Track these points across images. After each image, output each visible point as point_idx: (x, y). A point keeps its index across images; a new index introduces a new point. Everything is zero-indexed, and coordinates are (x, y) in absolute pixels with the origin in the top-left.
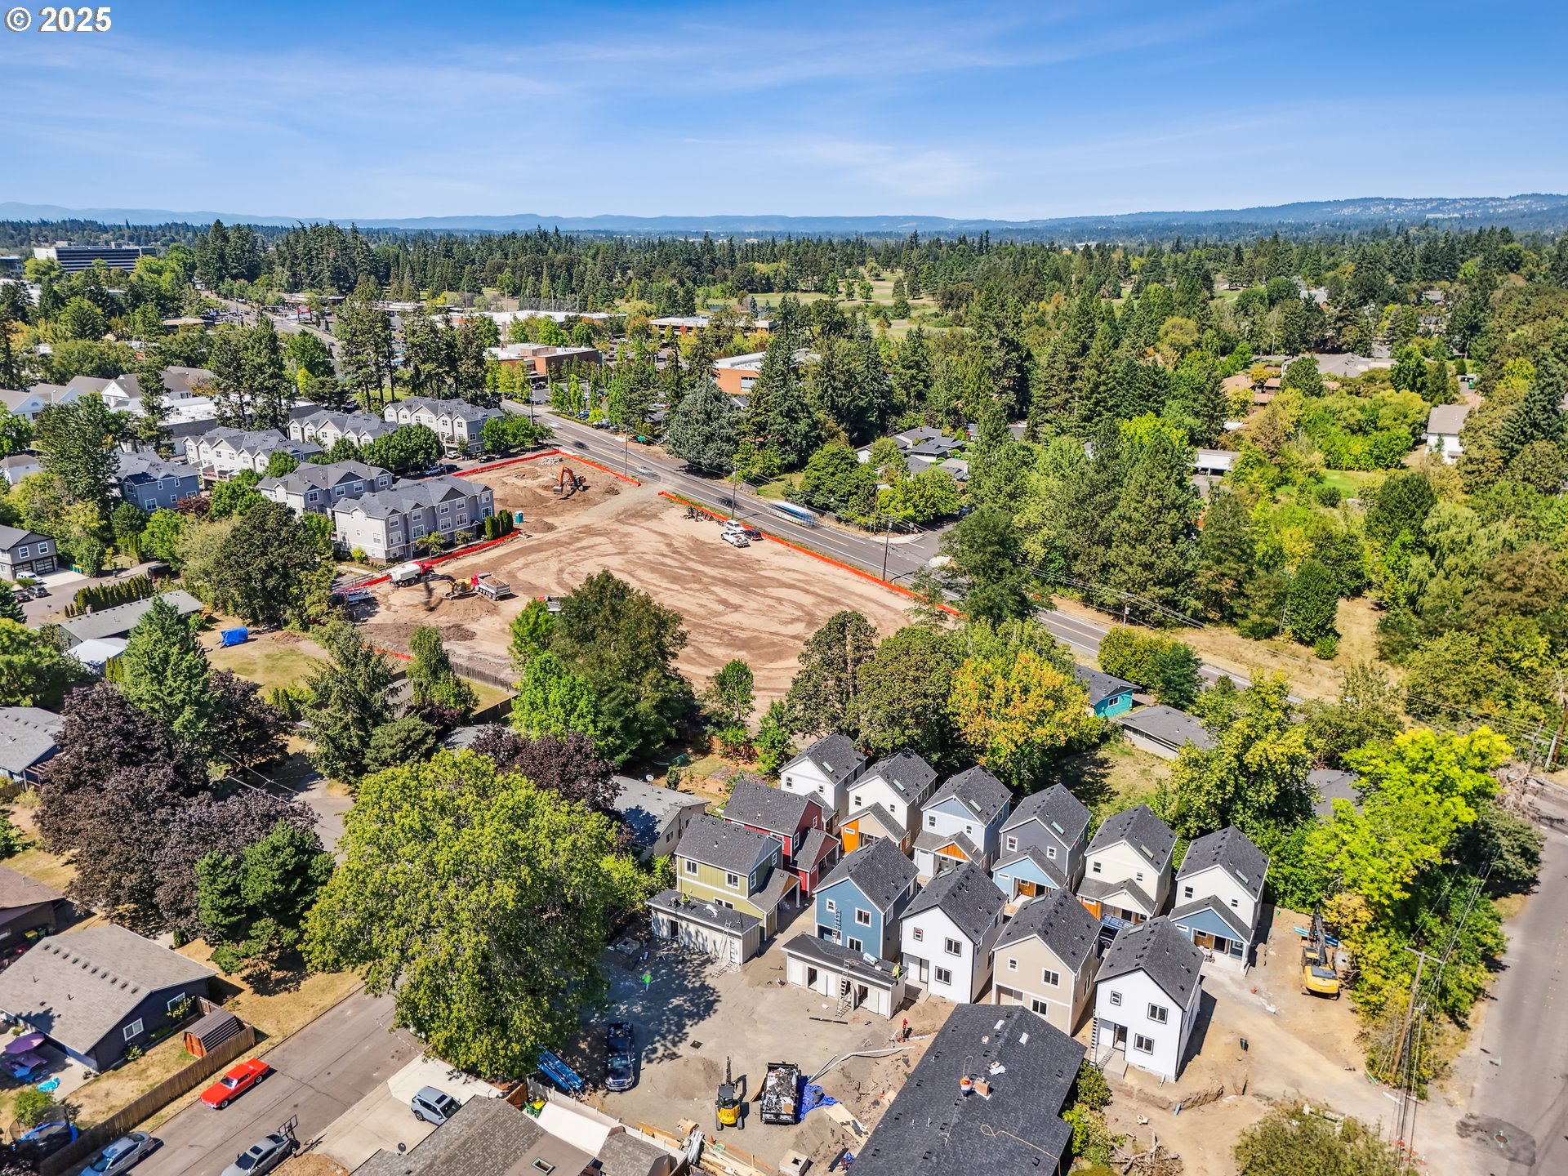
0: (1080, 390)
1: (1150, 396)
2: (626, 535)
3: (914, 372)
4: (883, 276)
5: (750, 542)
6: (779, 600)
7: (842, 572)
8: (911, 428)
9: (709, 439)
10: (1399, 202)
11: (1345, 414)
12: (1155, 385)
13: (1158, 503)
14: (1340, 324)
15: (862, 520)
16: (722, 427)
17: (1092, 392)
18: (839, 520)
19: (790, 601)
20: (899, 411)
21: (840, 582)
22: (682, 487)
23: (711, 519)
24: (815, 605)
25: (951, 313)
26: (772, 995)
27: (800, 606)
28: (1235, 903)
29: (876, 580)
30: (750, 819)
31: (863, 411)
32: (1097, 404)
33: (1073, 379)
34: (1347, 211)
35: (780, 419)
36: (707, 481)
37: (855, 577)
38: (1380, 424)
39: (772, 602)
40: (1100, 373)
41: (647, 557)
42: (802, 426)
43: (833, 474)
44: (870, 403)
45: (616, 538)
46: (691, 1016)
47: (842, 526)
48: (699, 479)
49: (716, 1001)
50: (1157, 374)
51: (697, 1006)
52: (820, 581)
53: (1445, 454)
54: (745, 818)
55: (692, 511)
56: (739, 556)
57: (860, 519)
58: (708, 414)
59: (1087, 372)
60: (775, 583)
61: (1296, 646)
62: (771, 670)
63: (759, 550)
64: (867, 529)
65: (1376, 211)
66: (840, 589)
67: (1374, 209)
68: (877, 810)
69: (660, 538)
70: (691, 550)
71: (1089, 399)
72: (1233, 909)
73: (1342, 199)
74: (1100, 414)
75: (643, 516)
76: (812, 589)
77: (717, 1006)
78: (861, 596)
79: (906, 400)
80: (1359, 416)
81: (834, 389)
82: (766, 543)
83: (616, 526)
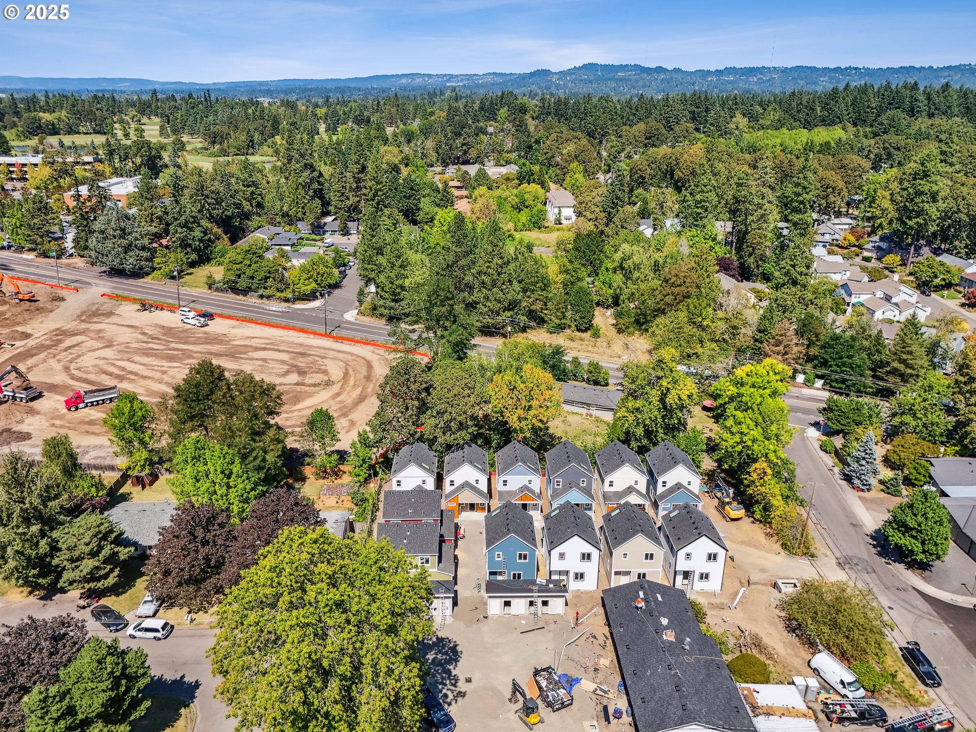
0: (365, 195)
1: (410, 196)
2: (100, 331)
3: (253, 188)
4: (143, 121)
5: (209, 322)
6: (264, 360)
7: (291, 333)
8: (259, 227)
9: (127, 249)
10: (430, 76)
11: (510, 199)
12: (412, 189)
13: (500, 262)
14: (464, 148)
15: (283, 295)
16: (136, 239)
17: (374, 196)
18: (262, 297)
19: (273, 360)
20: (246, 216)
21: (298, 341)
22: (114, 288)
23: (162, 309)
24: (291, 359)
25: (217, 147)
26: (485, 627)
27: (283, 362)
28: (689, 483)
29: (321, 335)
30: (405, 516)
31: (229, 218)
32: (378, 204)
33: (358, 188)
34: (404, 81)
35: (179, 230)
36: (131, 281)
37: (305, 335)
38: (526, 204)
39: (261, 363)
40: (378, 183)
41: (133, 345)
42: (197, 233)
43: (250, 265)
44: (233, 213)
45: (92, 335)
46: (449, 662)
47: (265, 301)
48: (125, 281)
49: (456, 646)
50: (412, 182)
51: (446, 653)
52: (283, 342)
53: (562, 218)
54: (401, 516)
55: (143, 305)
56: (205, 333)
57: (279, 294)
58: (123, 230)
59: (369, 184)
60: (250, 349)
61: (577, 333)
62: (300, 410)
63: (217, 326)
64: (287, 300)
65: (418, 81)
66: (301, 345)
67: (418, 80)
68: (466, 485)
69: (131, 330)
70: (164, 335)
71: (373, 200)
72: (688, 487)
73: (400, 73)
74: (381, 210)
75: (103, 315)
76: (281, 348)
77: (459, 648)
78: (318, 347)
79: (251, 209)
80: (517, 200)
81: (209, 204)
82: (218, 320)
83: (84, 326)
